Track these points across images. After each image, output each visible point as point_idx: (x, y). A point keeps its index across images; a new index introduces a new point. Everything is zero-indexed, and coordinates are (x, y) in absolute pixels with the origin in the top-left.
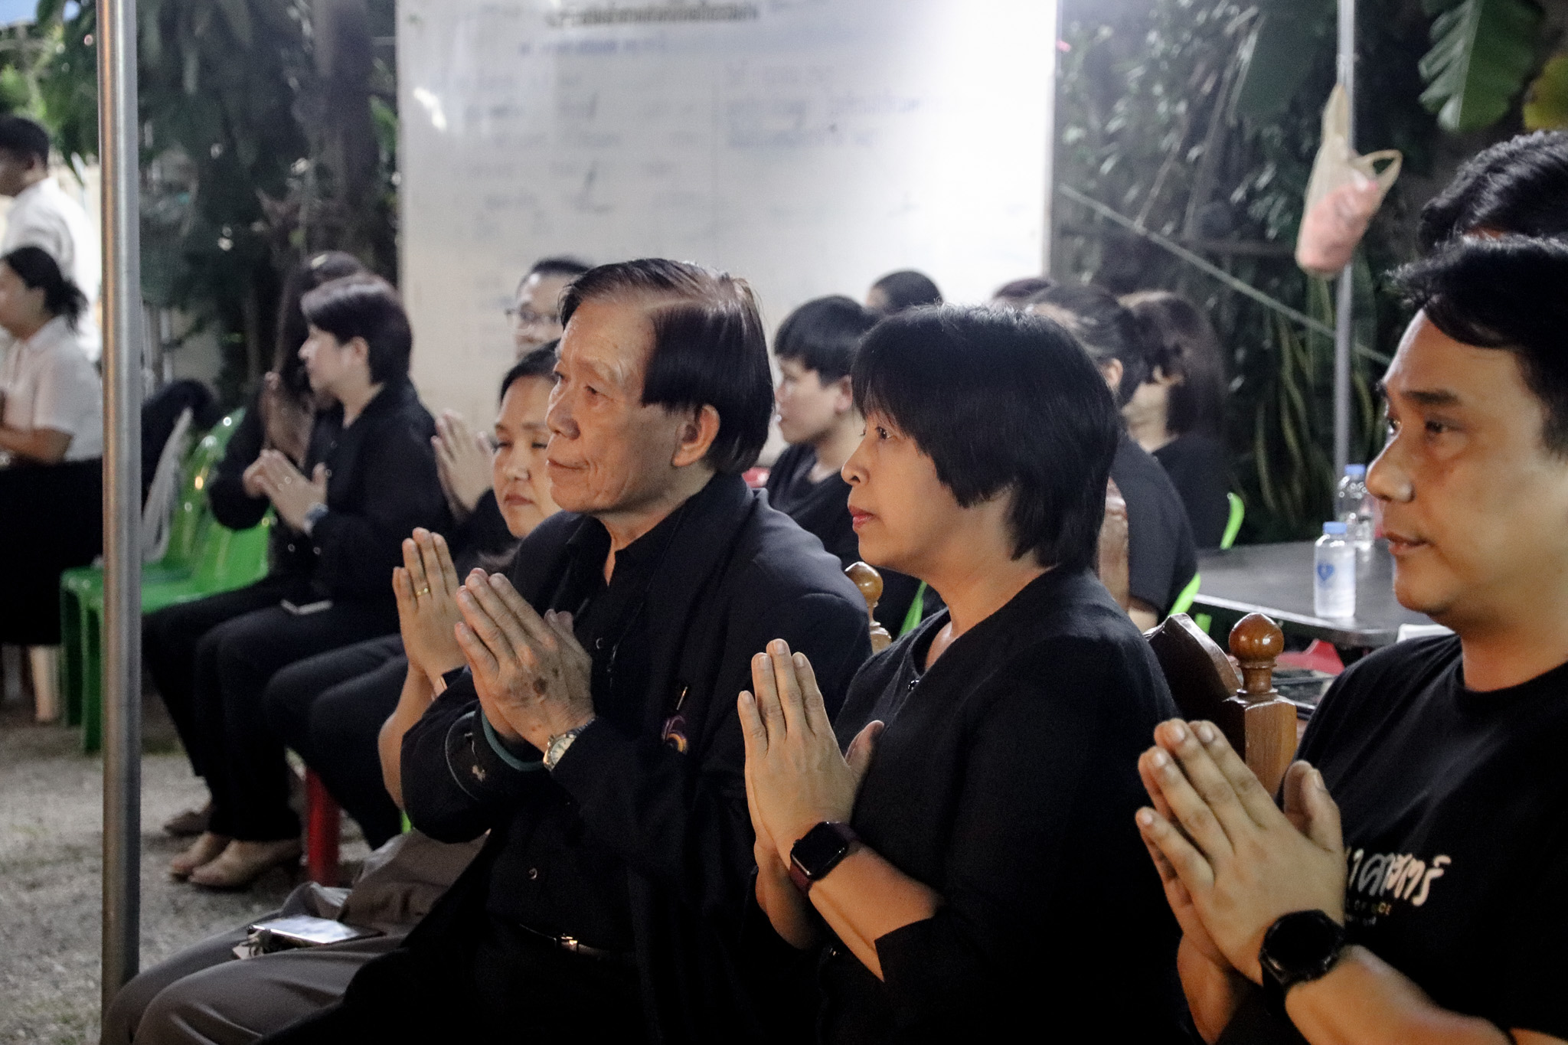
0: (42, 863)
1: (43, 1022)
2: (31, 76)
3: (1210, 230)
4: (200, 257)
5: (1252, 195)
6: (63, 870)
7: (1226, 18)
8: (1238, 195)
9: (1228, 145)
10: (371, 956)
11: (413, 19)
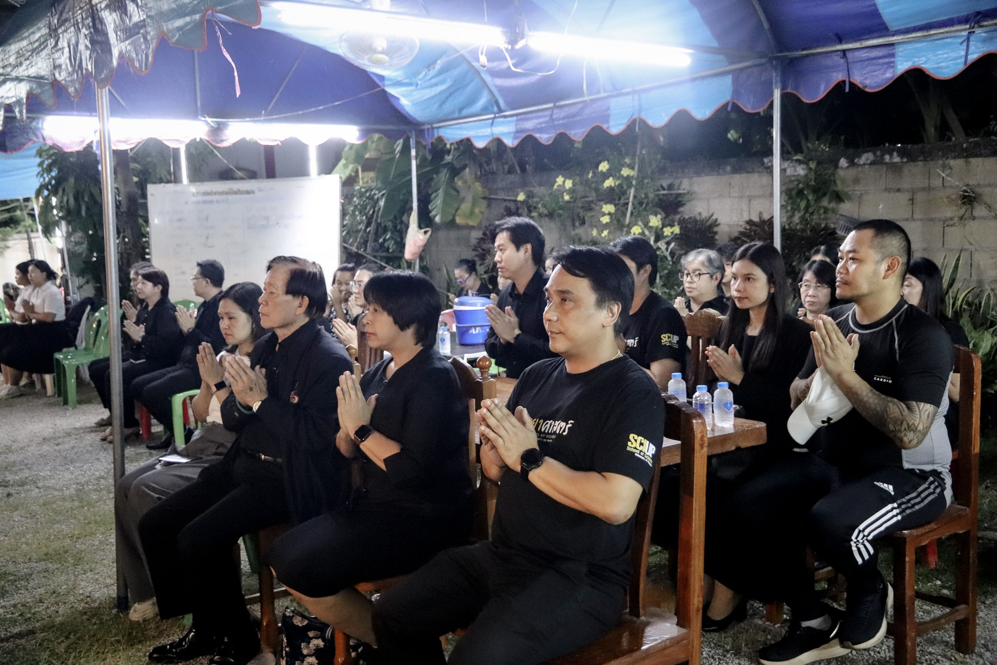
0: (59, 438)
1: (70, 485)
2: (25, 213)
3: (374, 250)
4: (87, 262)
5: (384, 240)
6: (66, 439)
7: (375, 194)
8: (381, 240)
9: (377, 227)
10: (206, 465)
11: (152, 195)
